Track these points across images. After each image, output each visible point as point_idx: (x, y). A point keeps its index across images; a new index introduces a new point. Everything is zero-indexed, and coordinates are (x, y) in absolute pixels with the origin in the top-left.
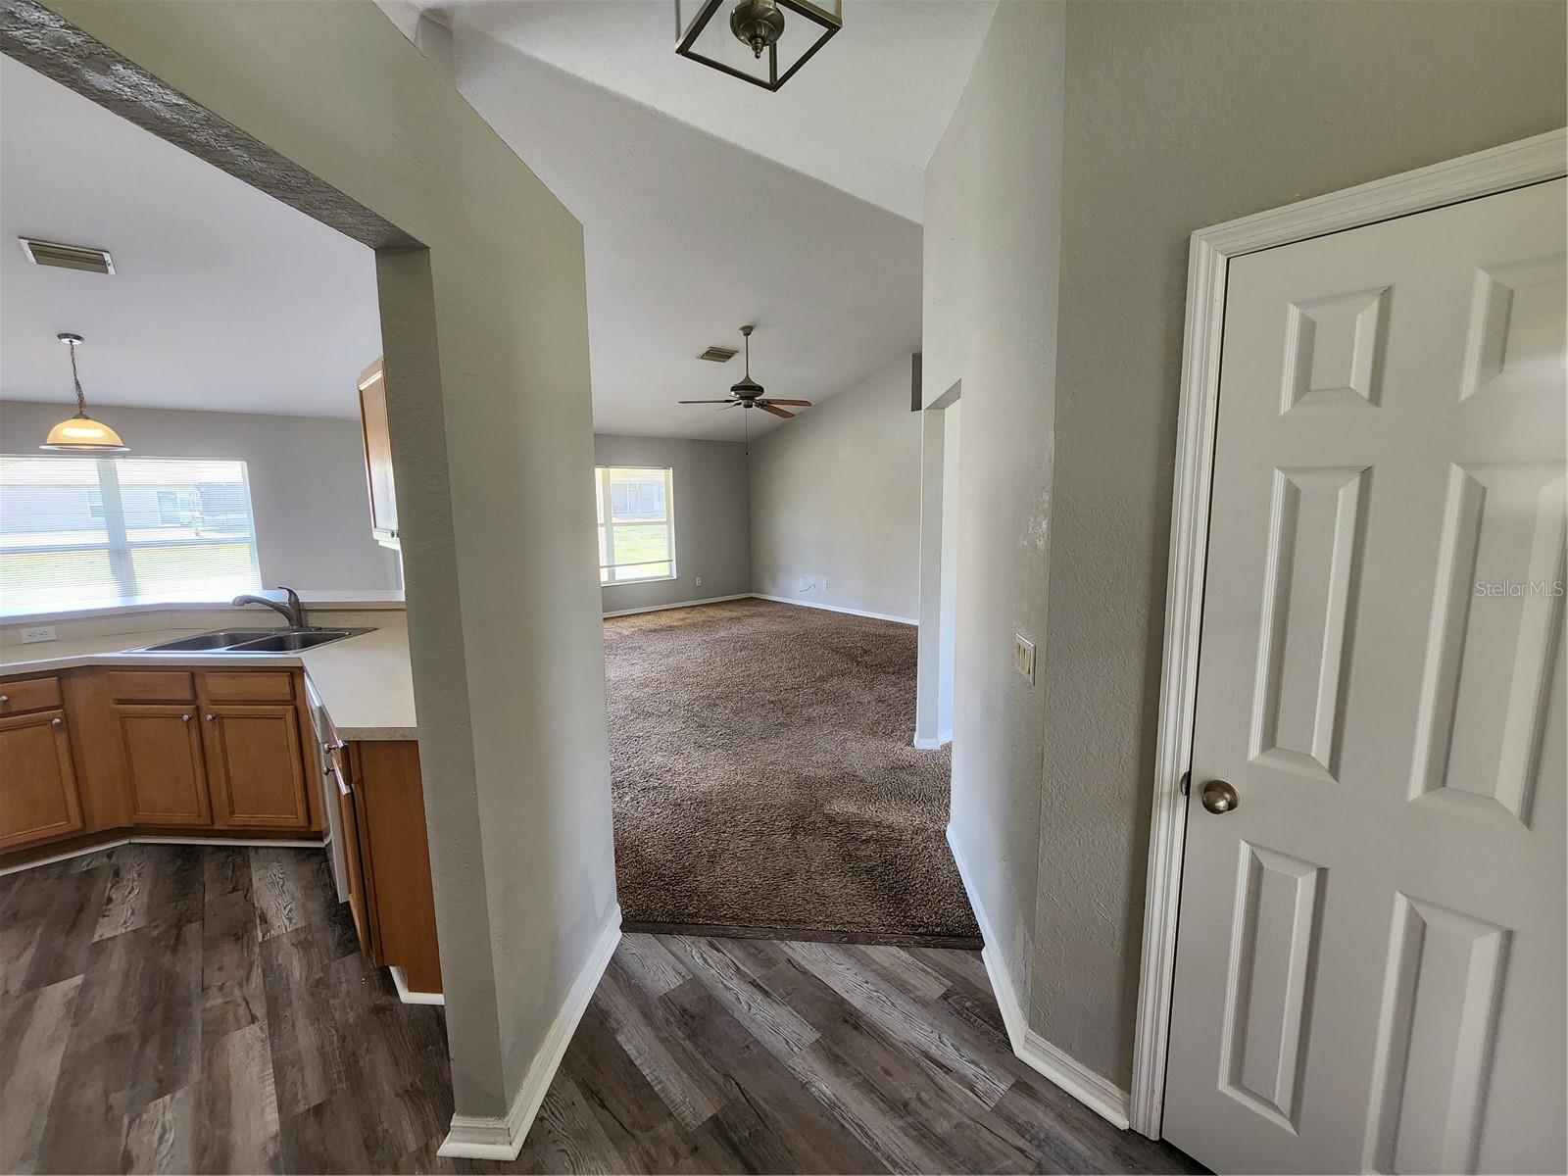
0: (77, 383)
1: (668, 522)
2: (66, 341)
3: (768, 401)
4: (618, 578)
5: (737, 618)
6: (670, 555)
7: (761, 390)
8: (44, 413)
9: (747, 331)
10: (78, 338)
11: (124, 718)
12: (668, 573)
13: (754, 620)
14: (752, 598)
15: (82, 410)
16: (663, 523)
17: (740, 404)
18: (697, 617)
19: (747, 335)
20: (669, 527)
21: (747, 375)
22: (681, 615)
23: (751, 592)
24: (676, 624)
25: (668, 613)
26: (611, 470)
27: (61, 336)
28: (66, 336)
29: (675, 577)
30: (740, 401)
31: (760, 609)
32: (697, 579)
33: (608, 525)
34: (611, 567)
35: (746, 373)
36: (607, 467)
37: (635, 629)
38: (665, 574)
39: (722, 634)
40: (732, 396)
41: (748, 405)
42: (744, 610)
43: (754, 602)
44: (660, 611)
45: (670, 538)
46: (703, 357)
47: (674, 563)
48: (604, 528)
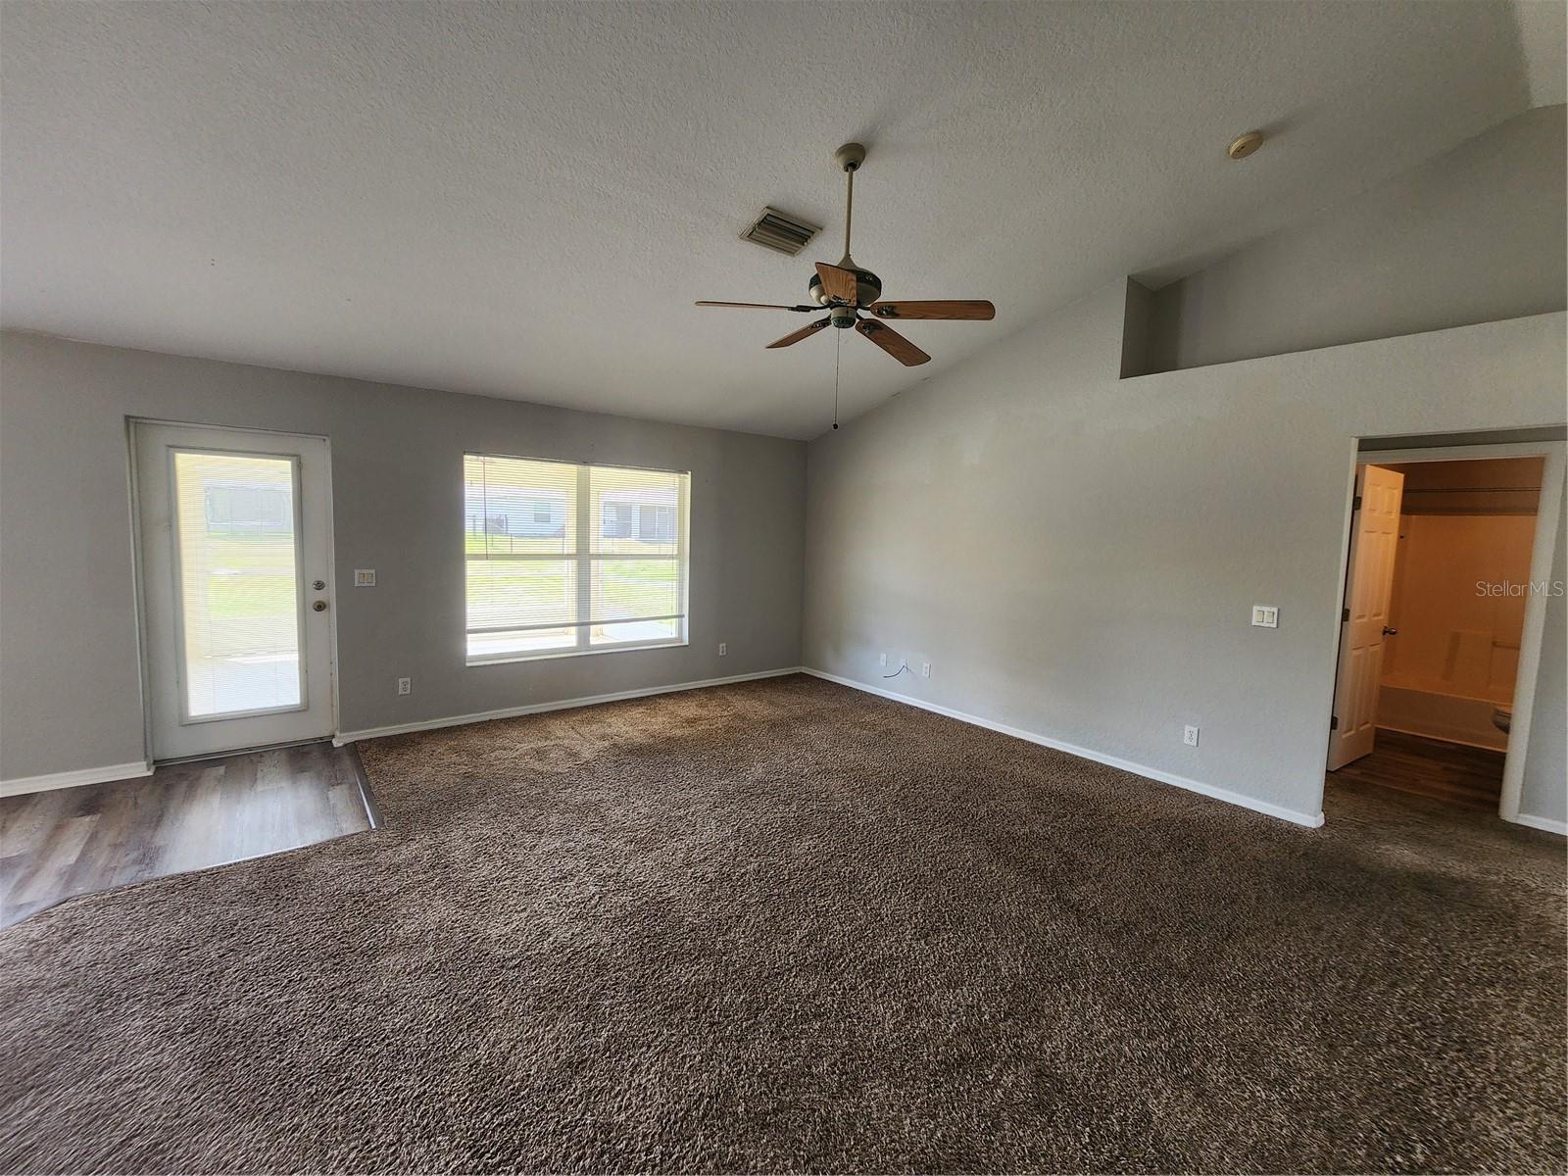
1: (679, 556)
3: (893, 310)
4: (594, 641)
6: (681, 606)
7: (876, 283)
9: (854, 156)
12: (674, 635)
14: (802, 677)
16: (672, 557)
17: (825, 323)
18: (716, 717)
19: (852, 166)
20: (681, 565)
21: (848, 255)
22: (689, 709)
23: (800, 664)
24: (678, 732)
25: (671, 705)
26: (593, 469)
29: (687, 643)
30: (827, 312)
31: (818, 702)
32: (721, 645)
33: (583, 556)
34: (584, 625)
35: (844, 251)
36: (585, 463)
37: (606, 744)
38: (669, 636)
39: (758, 770)
40: (812, 297)
41: (845, 322)
42: (791, 704)
43: (806, 686)
44: (659, 696)
45: (681, 582)
46: (751, 236)
47: (686, 620)
48: (575, 562)
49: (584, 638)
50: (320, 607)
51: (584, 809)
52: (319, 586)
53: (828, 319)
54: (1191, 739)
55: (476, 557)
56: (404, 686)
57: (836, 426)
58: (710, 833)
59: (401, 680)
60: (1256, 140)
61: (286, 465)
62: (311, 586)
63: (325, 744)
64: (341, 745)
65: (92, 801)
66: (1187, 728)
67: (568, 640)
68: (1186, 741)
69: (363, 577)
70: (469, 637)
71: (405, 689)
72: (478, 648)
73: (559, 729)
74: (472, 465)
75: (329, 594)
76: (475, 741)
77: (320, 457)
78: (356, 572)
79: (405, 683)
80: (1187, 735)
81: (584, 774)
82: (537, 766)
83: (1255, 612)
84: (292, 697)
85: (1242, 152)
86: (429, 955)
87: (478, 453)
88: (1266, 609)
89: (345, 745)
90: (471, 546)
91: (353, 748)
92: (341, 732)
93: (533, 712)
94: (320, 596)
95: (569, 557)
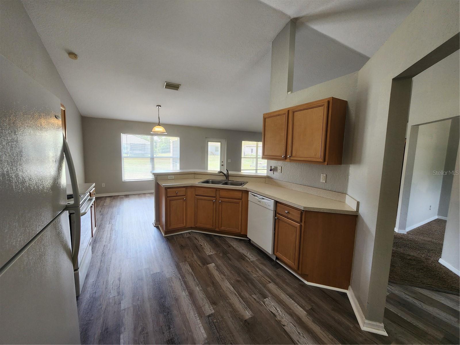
0: (159, 117)
2: (158, 107)
8: (152, 125)
10: (160, 106)
11: (198, 199)
15: (159, 124)
27: (157, 106)
28: (158, 106)
50: (223, 165)
52: (222, 162)
67: (254, 172)
75: (225, 163)
78: (229, 160)
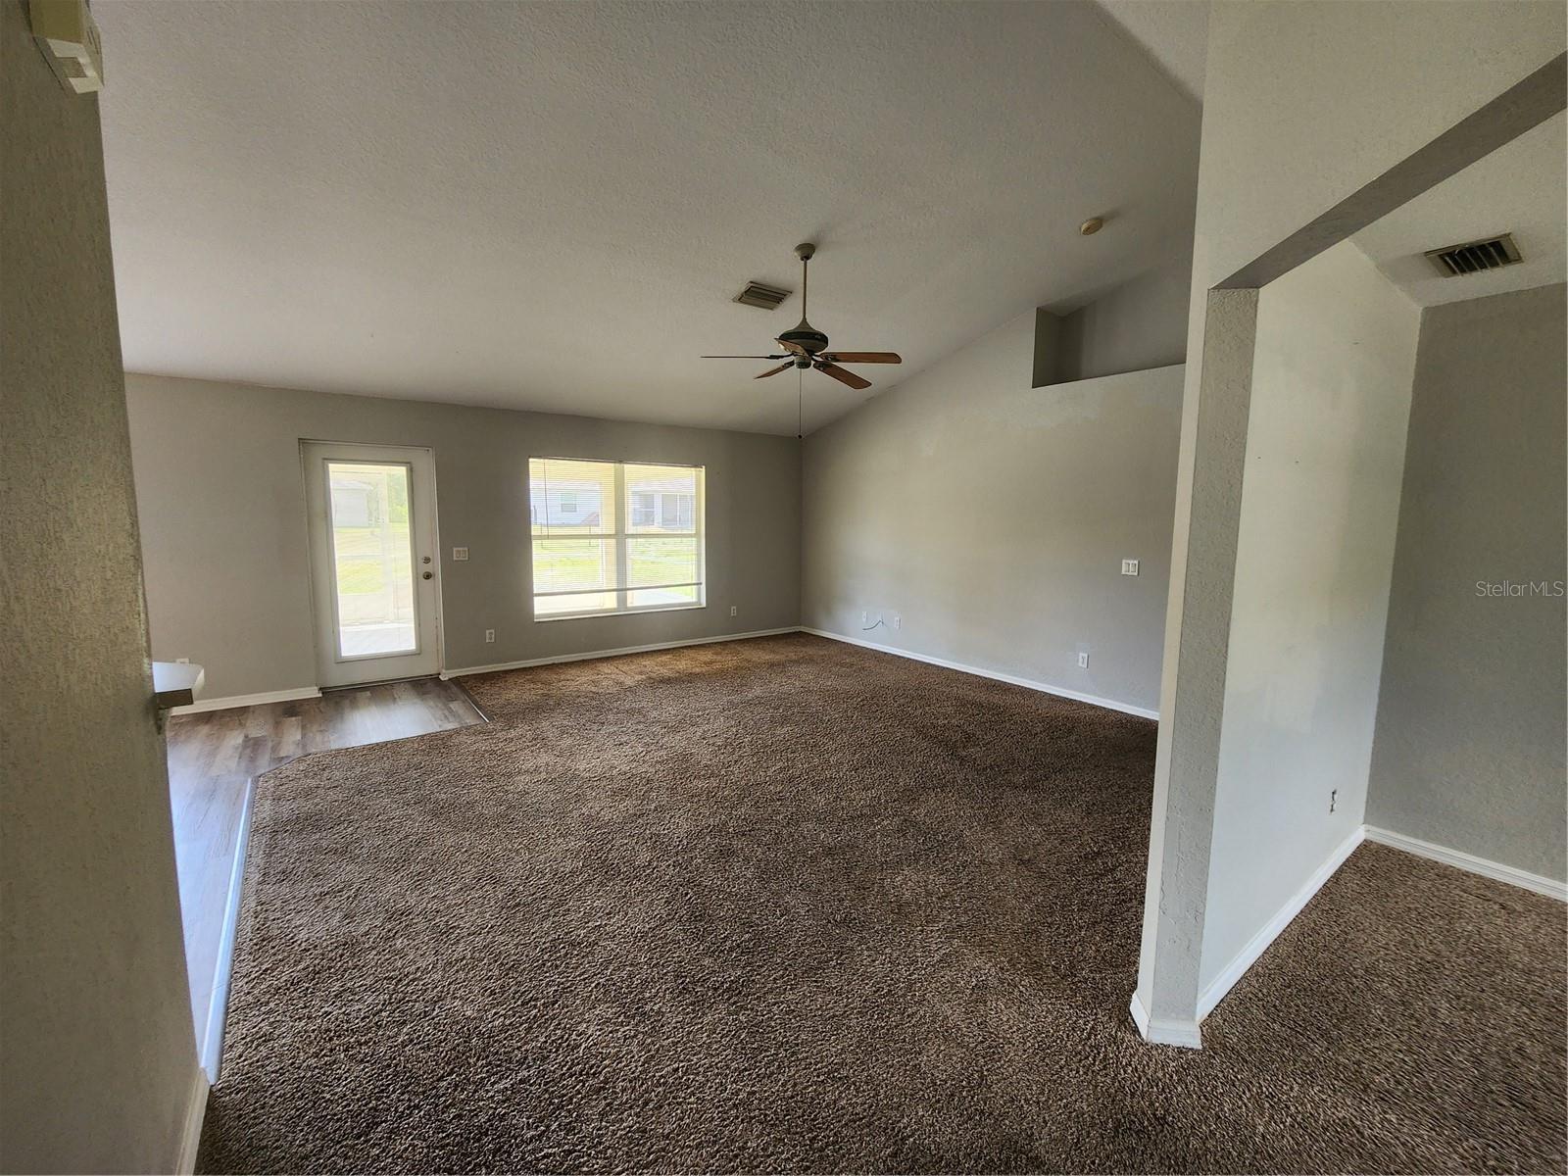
1: (697, 535)
3: (835, 357)
4: (629, 603)
5: (779, 664)
6: (699, 575)
7: (824, 340)
9: (807, 251)
12: (694, 600)
13: (803, 669)
14: (800, 634)
16: (690, 536)
17: (791, 364)
18: (728, 660)
19: (806, 258)
20: (699, 542)
21: (805, 318)
22: (707, 656)
23: (800, 625)
24: (697, 670)
25: (692, 653)
26: (626, 466)
29: (704, 605)
30: (792, 358)
31: (811, 651)
32: (732, 608)
33: (620, 536)
34: (622, 591)
35: (802, 314)
36: (621, 462)
37: (643, 677)
38: (690, 600)
39: (758, 691)
40: (780, 349)
41: (804, 365)
42: (789, 653)
43: (802, 640)
44: (682, 648)
45: (699, 555)
46: (741, 299)
47: (703, 587)
48: (613, 541)
49: (622, 601)
50: (428, 576)
51: (630, 712)
52: (427, 560)
53: (793, 362)
54: (1083, 663)
55: (540, 537)
56: (489, 635)
57: (800, 437)
58: (720, 723)
59: (488, 632)
60: (1096, 224)
61: (401, 471)
62: (421, 561)
63: (435, 679)
64: (447, 679)
65: (291, 709)
66: (1081, 654)
67: (608, 602)
68: (1080, 664)
69: (459, 553)
70: (536, 599)
71: (491, 639)
72: (542, 607)
73: (606, 669)
74: (536, 466)
75: (436, 567)
76: (544, 675)
77: (426, 462)
78: (455, 549)
79: (491, 633)
80: (1081, 660)
81: (628, 693)
82: (594, 689)
83: (1123, 564)
84: (410, 645)
85: (1089, 231)
86: (543, 776)
87: (540, 457)
88: (1131, 562)
89: (450, 679)
90: (535, 531)
91: (456, 681)
92: (447, 669)
93: (585, 658)
94: (428, 568)
95: (609, 536)
